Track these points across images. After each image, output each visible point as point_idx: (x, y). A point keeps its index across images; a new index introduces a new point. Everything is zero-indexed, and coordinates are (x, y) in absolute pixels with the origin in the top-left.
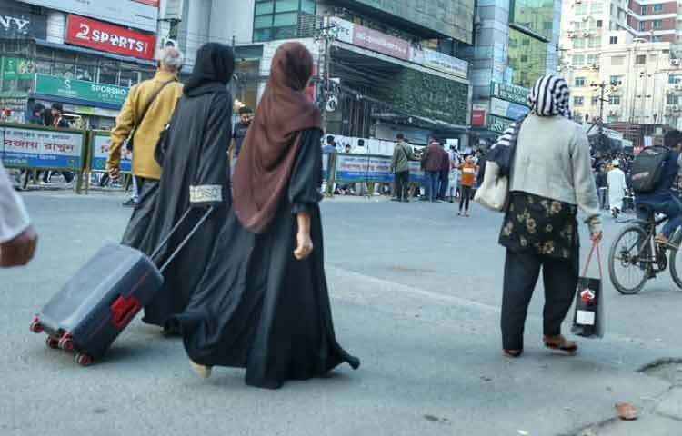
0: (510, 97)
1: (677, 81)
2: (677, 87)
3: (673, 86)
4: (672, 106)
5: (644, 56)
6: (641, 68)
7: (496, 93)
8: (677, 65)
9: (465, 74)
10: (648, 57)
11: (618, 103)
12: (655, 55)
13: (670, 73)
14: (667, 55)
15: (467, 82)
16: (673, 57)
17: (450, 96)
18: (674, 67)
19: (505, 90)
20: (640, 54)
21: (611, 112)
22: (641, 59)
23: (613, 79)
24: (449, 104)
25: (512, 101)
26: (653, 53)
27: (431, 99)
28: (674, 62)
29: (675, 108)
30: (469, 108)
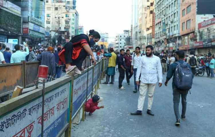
0: (34, 22)
1: (68, 16)
2: (68, 18)
3: (67, 18)
4: (67, 24)
5: (57, 8)
6: (57, 12)
7: (30, 21)
8: (68, 11)
9: (20, 13)
10: (59, 8)
11: (50, 23)
12: (61, 7)
13: (66, 13)
14: (65, 8)
15: (21, 16)
16: (66, 8)
17: (16, 22)
18: (67, 12)
19: (32, 19)
20: (56, 7)
21: (47, 27)
22: (56, 9)
23: (47, 15)
24: (16, 25)
25: (35, 24)
26: (61, 6)
27: (10, 23)
28: (67, 10)
29: (68, 25)
30: (22, 26)
